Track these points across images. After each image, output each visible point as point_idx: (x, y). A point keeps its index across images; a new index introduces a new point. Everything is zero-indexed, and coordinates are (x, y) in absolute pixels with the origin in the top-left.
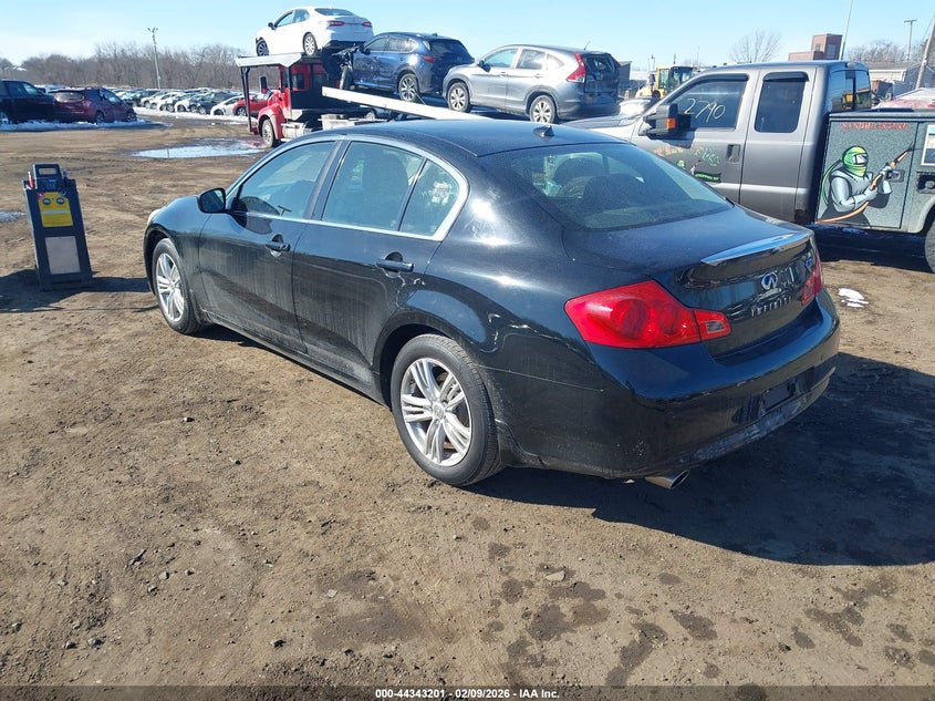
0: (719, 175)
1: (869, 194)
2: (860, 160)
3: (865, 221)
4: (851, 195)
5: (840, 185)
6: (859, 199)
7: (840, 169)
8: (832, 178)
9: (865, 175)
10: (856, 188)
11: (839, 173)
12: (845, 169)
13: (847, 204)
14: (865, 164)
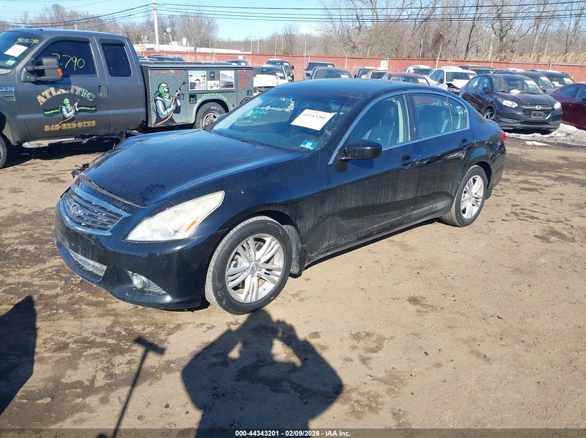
0: (95, 106)
1: (173, 107)
2: (166, 90)
3: (174, 121)
4: (165, 109)
5: (160, 104)
6: (169, 110)
7: (158, 96)
8: (156, 101)
9: (169, 98)
10: (167, 105)
11: (159, 98)
12: (160, 95)
13: (165, 113)
14: (168, 92)
